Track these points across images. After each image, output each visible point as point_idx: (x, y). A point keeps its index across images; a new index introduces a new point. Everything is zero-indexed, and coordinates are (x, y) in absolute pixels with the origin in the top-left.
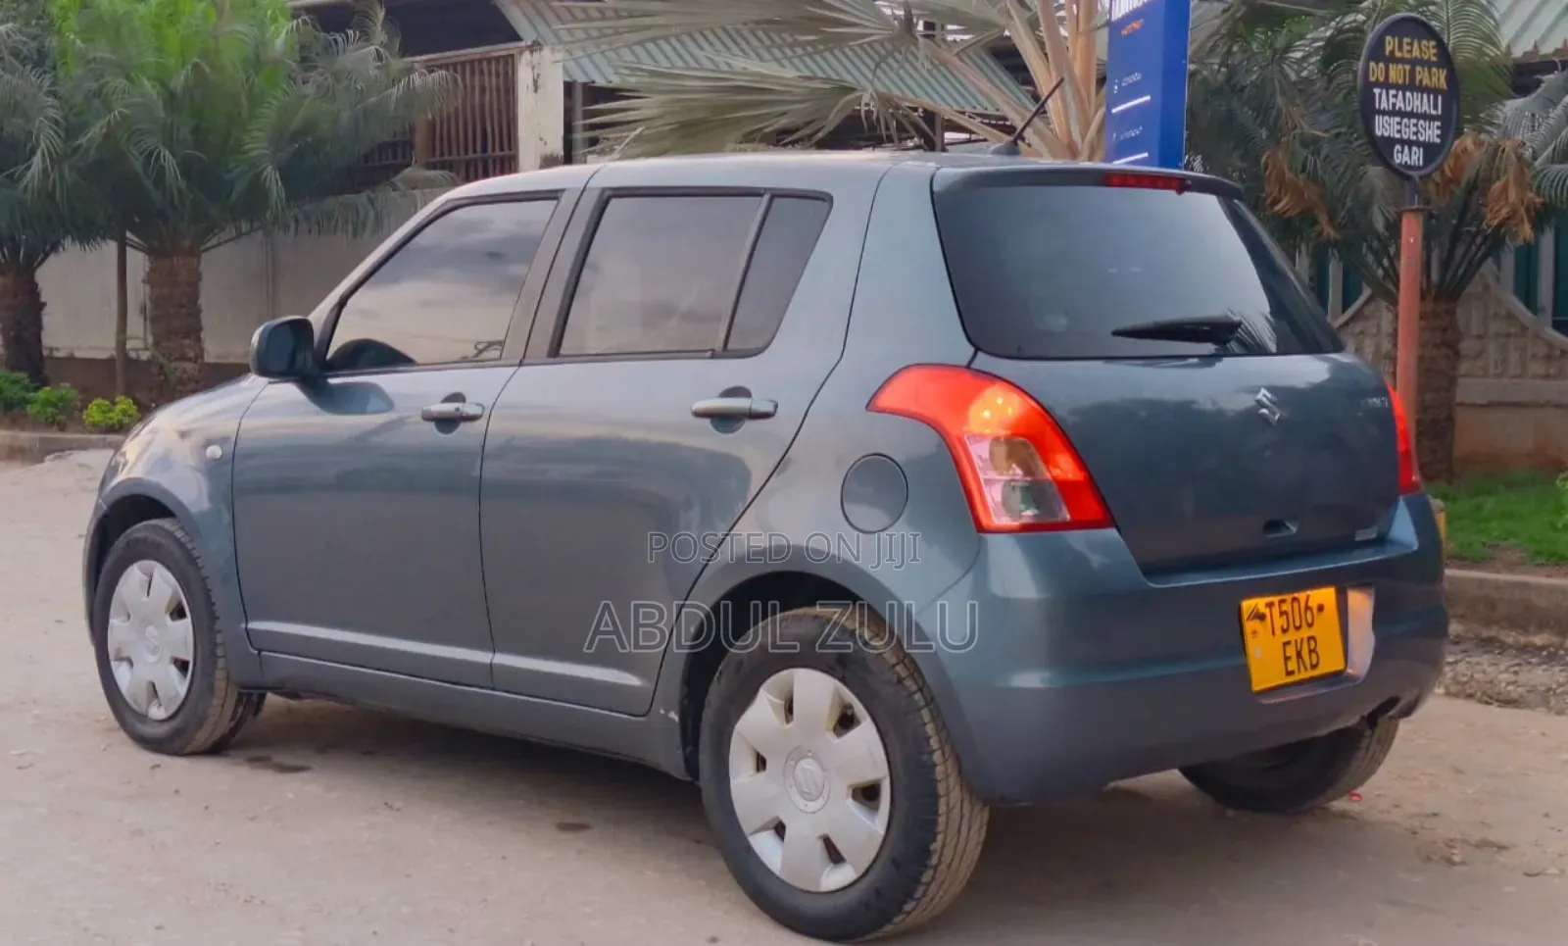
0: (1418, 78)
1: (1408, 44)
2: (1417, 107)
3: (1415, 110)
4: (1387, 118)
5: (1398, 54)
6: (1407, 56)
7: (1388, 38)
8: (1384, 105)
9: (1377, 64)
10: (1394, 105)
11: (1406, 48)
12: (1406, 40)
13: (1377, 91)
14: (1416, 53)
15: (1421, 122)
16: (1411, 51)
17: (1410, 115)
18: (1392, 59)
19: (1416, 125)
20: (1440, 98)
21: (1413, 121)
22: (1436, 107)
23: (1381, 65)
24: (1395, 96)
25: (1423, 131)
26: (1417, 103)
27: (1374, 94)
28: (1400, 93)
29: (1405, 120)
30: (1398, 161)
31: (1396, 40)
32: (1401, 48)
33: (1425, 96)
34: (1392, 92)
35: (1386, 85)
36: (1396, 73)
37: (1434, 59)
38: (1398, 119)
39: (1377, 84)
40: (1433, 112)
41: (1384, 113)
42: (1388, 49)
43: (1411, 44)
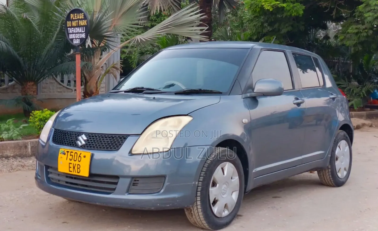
0: (79, 23)
1: (76, 15)
2: (78, 31)
3: (78, 32)
4: (72, 35)
5: (74, 19)
6: (76, 18)
7: (71, 15)
8: (71, 32)
9: (69, 22)
10: (73, 32)
11: (76, 16)
12: (76, 14)
13: (69, 29)
14: (78, 17)
15: (80, 34)
16: (77, 17)
17: (77, 33)
18: (73, 20)
19: (79, 35)
20: (84, 28)
21: (78, 34)
22: (83, 30)
23: (70, 22)
24: (73, 30)
25: (81, 36)
26: (78, 30)
27: (68, 30)
28: (74, 28)
29: (76, 34)
30: (74, 43)
31: (73, 14)
32: (74, 17)
33: (80, 28)
34: (72, 28)
35: (72, 27)
36: (74, 24)
37: (83, 18)
38: (75, 34)
39: (69, 27)
40: (83, 32)
41: (71, 34)
42: (71, 17)
43: (77, 15)
